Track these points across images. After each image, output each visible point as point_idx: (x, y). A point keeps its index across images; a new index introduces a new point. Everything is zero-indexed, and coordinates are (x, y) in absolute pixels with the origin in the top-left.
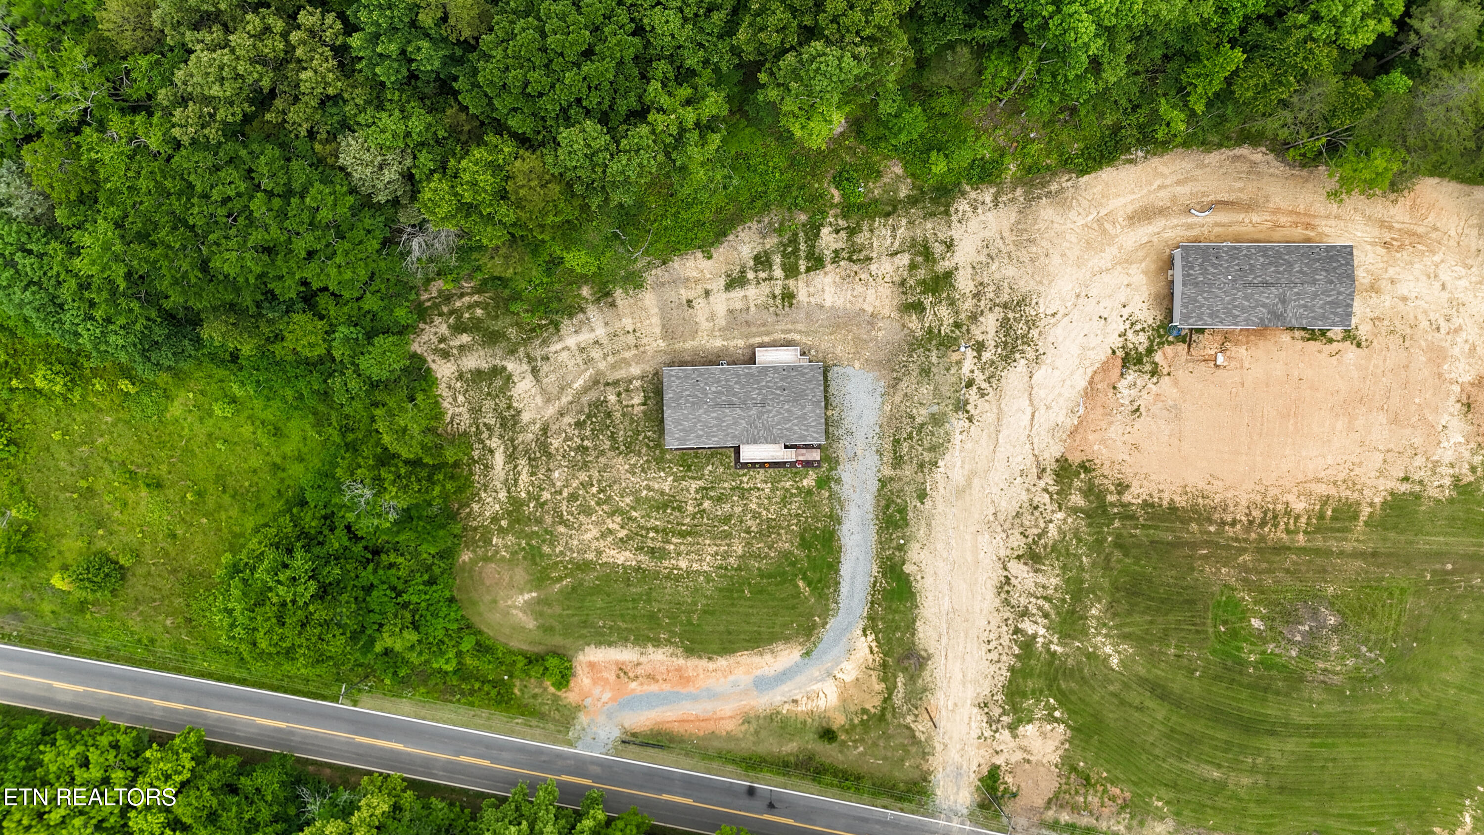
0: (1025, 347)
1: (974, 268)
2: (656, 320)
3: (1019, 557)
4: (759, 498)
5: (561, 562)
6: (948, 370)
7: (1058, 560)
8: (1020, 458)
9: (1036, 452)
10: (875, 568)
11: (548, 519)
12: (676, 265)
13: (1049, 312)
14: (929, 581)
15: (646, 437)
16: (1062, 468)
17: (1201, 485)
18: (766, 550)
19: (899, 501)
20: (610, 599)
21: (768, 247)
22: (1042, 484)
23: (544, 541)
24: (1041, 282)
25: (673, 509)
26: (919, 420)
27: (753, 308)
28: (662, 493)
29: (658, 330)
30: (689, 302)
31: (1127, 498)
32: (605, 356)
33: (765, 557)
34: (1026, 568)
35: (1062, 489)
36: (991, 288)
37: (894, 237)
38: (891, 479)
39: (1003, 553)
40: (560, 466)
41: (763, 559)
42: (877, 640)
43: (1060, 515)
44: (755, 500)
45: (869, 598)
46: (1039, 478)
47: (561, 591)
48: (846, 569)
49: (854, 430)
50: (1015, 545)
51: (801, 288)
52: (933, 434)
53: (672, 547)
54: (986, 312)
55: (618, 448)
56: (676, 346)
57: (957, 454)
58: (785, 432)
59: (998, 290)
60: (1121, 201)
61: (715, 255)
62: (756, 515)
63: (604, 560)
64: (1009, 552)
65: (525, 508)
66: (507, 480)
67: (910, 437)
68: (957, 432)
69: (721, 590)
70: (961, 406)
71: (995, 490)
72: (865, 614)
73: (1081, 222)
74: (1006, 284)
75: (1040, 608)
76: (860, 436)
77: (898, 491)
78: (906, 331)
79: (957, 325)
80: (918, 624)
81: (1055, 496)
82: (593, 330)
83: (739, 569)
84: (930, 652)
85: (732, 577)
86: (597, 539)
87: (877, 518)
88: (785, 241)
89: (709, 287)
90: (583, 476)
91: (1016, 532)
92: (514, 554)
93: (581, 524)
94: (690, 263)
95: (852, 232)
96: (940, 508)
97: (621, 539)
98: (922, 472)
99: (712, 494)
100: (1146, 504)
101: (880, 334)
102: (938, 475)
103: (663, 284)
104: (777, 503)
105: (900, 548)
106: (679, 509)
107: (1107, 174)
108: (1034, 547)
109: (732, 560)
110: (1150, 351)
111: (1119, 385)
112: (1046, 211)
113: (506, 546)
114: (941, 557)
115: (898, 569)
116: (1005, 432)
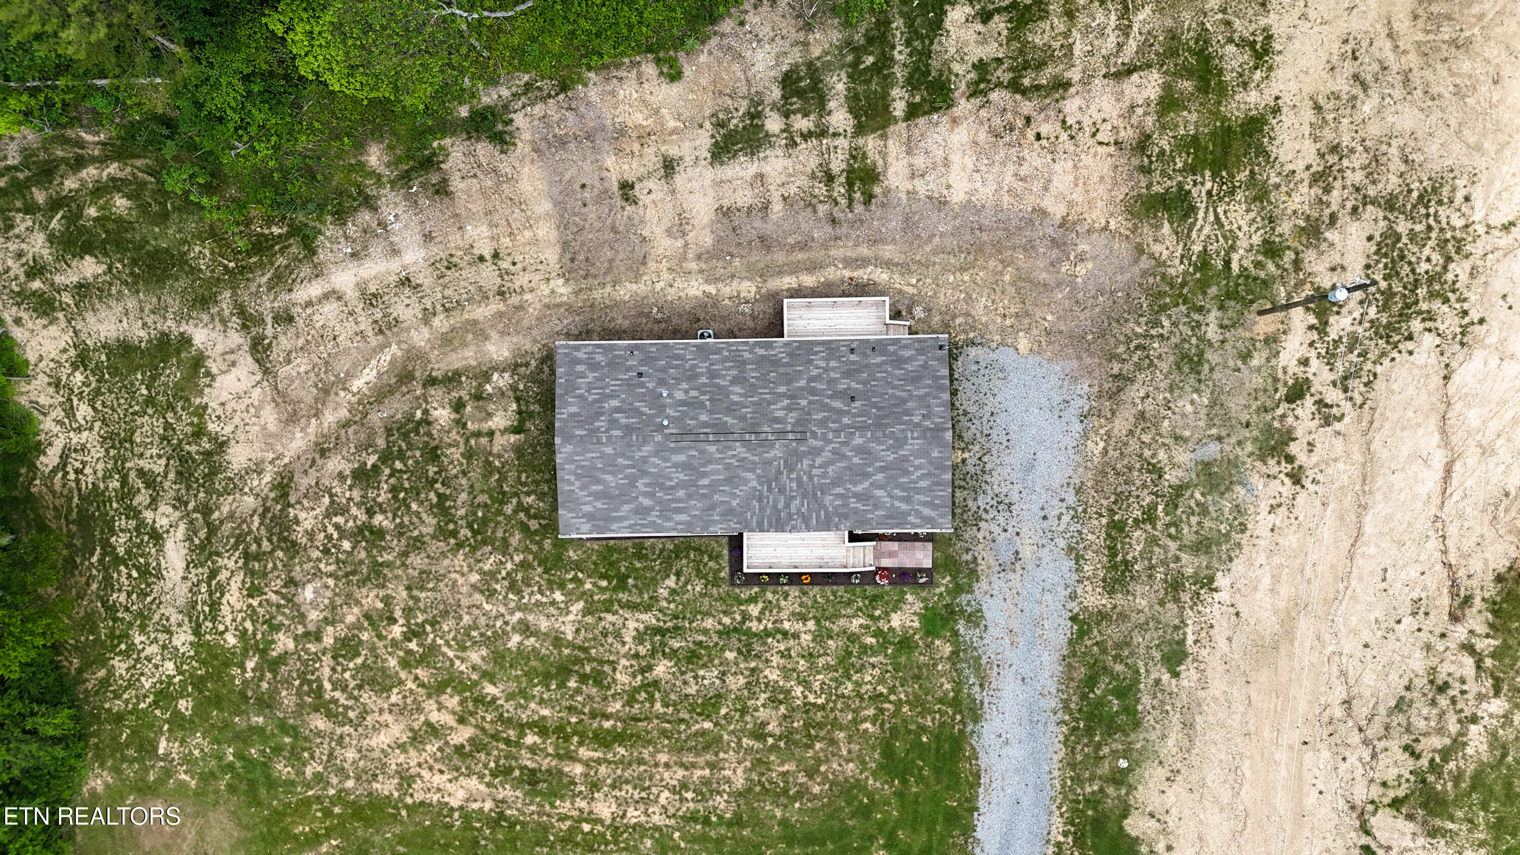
0: (1436, 305)
1: (1318, 108)
2: (546, 231)
3: (1396, 804)
4: (786, 655)
5: (318, 799)
6: (1246, 356)
7: (1485, 807)
8: (1413, 573)
9: (1452, 559)
10: (1058, 824)
11: (288, 699)
12: (593, 94)
13: (1497, 219)
15: (520, 507)
16: (1510, 595)
18: (802, 779)
19: (1119, 668)
21: (816, 52)
22: (1460, 633)
23: (278, 750)
24: (1478, 148)
25: (583, 679)
26: (1171, 477)
27: (777, 207)
28: (558, 641)
29: (551, 255)
30: (626, 187)
32: (428, 315)
33: (799, 795)
34: (1410, 827)
35: (1506, 647)
36: (1359, 159)
37: (1125, 30)
38: (1102, 616)
39: (1360, 793)
40: (318, 574)
41: (794, 799)
43: (1497, 706)
44: (776, 660)
46: (1455, 618)
49: (1014, 497)
50: (1391, 775)
51: (895, 157)
52: (1204, 510)
53: (578, 769)
54: (1344, 218)
55: (454, 534)
56: (597, 294)
57: (1262, 559)
58: (853, 503)
59: (1376, 161)
61: (688, 71)
62: (779, 696)
63: (419, 797)
64: (1375, 792)
65: (236, 671)
66: (194, 606)
67: (1150, 516)
68: (1264, 507)
70: (1274, 445)
71: (1351, 646)
74: (1394, 151)
77: (1118, 646)
78: (1145, 263)
79: (1271, 249)
81: (1488, 662)
82: (395, 252)
83: (737, 821)
85: (720, 841)
86: (402, 747)
87: (1066, 708)
88: (859, 38)
89: (673, 152)
90: (371, 599)
91: (1395, 745)
92: (207, 778)
93: (365, 712)
94: (628, 91)
95: (1023, 17)
96: (1217, 685)
97: (459, 749)
98: (1177, 600)
99: (676, 644)
101: (1081, 270)
102: (1215, 608)
103: (562, 142)
104: (828, 668)
105: (1119, 778)
106: (598, 678)
108: (1431, 778)
109: (719, 801)
113: (187, 759)
114: (1216, 800)
115: (1112, 827)
116: (1379, 509)
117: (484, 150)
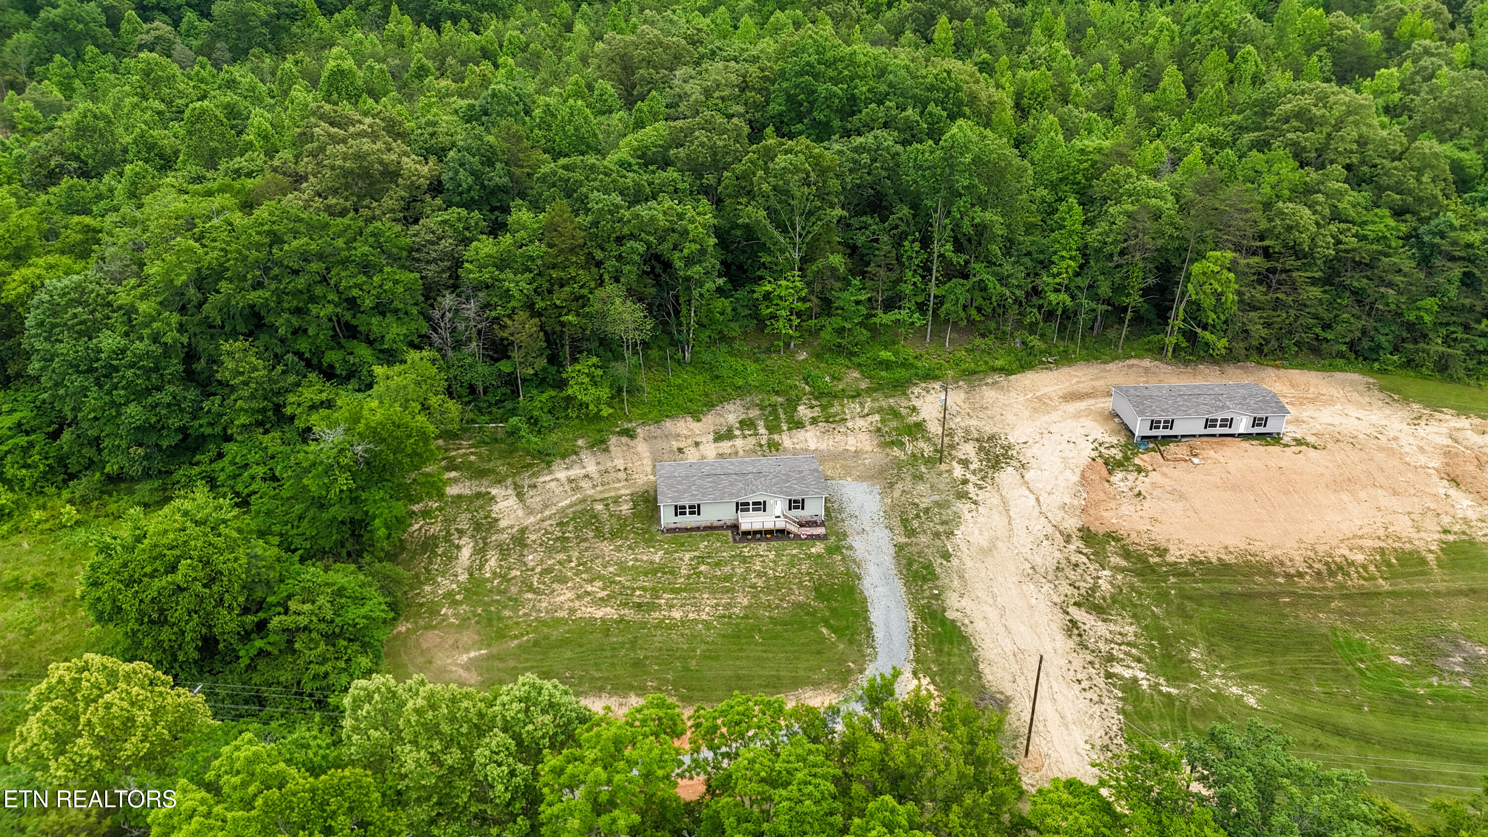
0: (1009, 460)
1: (939, 420)
2: (647, 462)
3: (1077, 605)
4: (763, 561)
5: (525, 621)
6: (940, 475)
7: (1125, 610)
8: (1040, 527)
9: (1055, 523)
10: (911, 616)
11: (515, 590)
12: (668, 424)
13: (1020, 442)
14: (980, 625)
15: (634, 528)
16: (1088, 536)
17: (1243, 546)
18: (777, 602)
19: (922, 560)
20: (583, 649)
21: (751, 416)
22: (1072, 546)
23: (506, 607)
24: (1004, 428)
25: (665, 573)
26: (923, 506)
27: (741, 453)
28: (652, 563)
29: (648, 469)
30: (680, 449)
31: (1171, 558)
32: (594, 486)
33: (777, 607)
34: (1090, 616)
35: (1096, 552)
36: (960, 431)
37: (863, 407)
38: (907, 545)
39: (1057, 600)
40: (536, 552)
41: (774, 609)
42: (933, 682)
43: (1107, 573)
44: (758, 564)
45: (912, 641)
46: (1067, 542)
47: (519, 646)
48: (876, 616)
50: (1068, 593)
51: (787, 440)
52: (941, 514)
53: (663, 601)
54: (962, 443)
55: (603, 536)
57: (972, 525)
58: (784, 490)
59: (967, 431)
60: (1050, 389)
61: (704, 420)
62: (761, 574)
63: (579, 616)
64: (1063, 599)
65: (489, 584)
66: (471, 566)
67: (918, 517)
68: (966, 512)
69: (724, 636)
70: (962, 496)
71: (1025, 550)
72: (912, 657)
73: (1022, 398)
74: (973, 429)
75: (1126, 653)
77: (919, 553)
78: (891, 457)
79: (938, 451)
80: (981, 666)
81: (1092, 558)
82: (584, 467)
83: (746, 617)
84: (1008, 694)
85: (737, 625)
86: (572, 601)
87: (901, 573)
88: (766, 412)
89: (698, 440)
90: (561, 556)
91: (1063, 583)
92: (465, 619)
94: (682, 424)
95: (823, 407)
96: (969, 564)
97: (601, 598)
98: (940, 539)
99: (709, 561)
100: (1194, 562)
101: (867, 461)
102: (958, 541)
103: (655, 438)
104: (784, 565)
105: (937, 597)
106: (672, 573)
107: (1032, 376)
108: (1090, 598)
109: (737, 610)
110: (1127, 459)
111: (1112, 480)
112: (989, 393)
113: (456, 614)
114: (986, 602)
115: (939, 616)
116: (1013, 510)
117: (624, 439)
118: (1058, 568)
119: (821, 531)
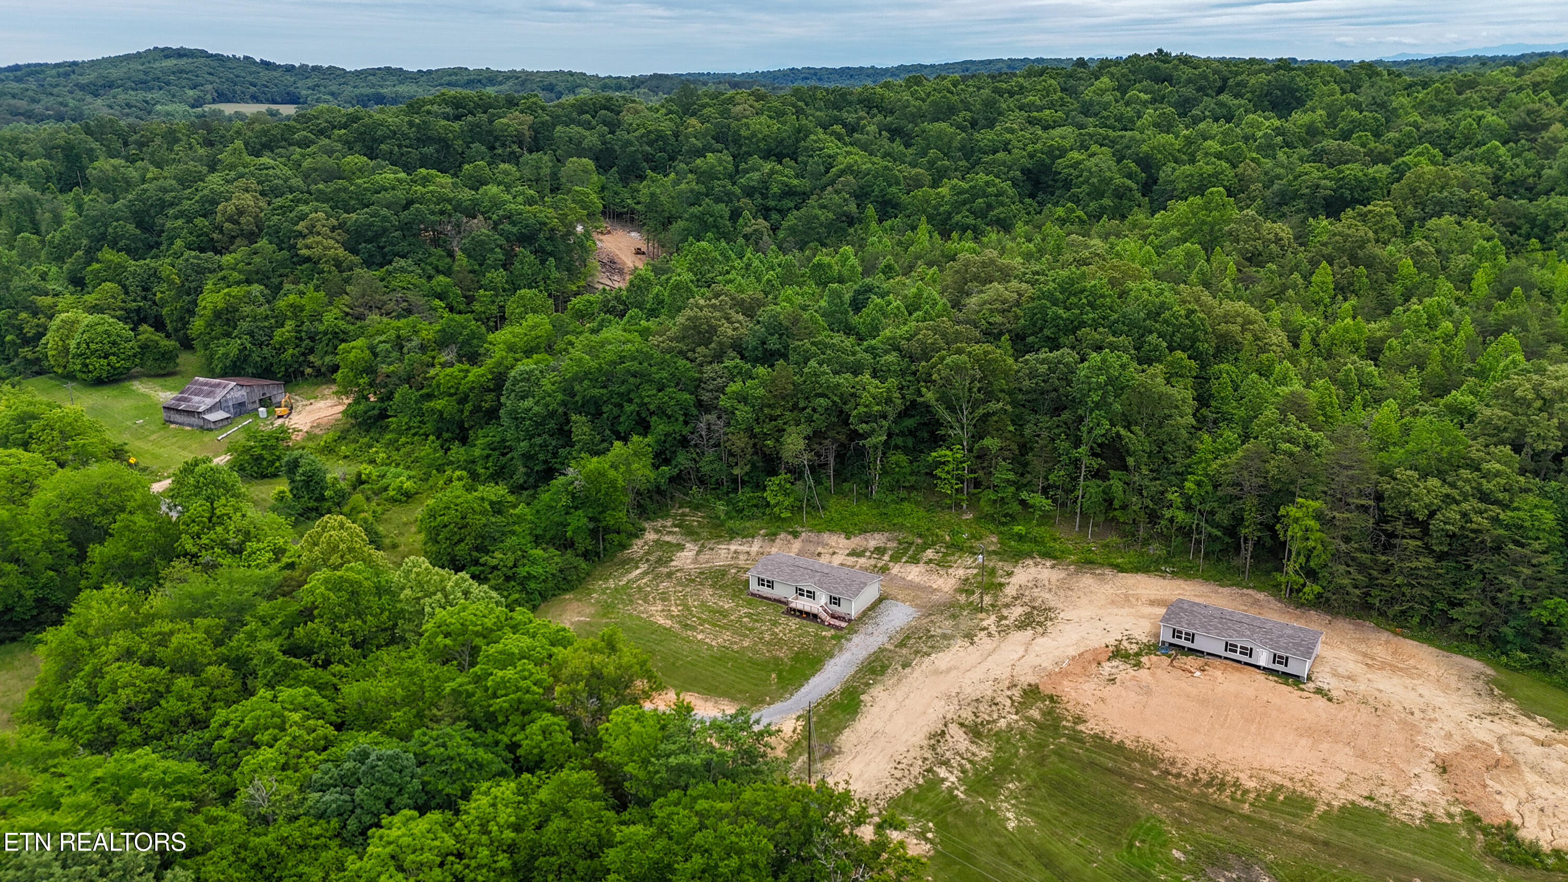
0: (1038, 627)
1: (1021, 587)
3: (961, 725)
4: (784, 628)
5: (623, 613)
6: (972, 620)
7: (996, 742)
8: (999, 672)
9: (1014, 674)
10: (837, 688)
11: (637, 596)
12: (825, 536)
13: (1066, 618)
14: (875, 709)
15: (737, 587)
16: (1031, 691)
17: (1155, 741)
18: (765, 651)
19: (886, 662)
21: (888, 546)
22: (1009, 693)
23: (623, 603)
24: (1067, 607)
25: (722, 615)
26: (932, 633)
27: (857, 567)
28: (721, 607)
30: (820, 553)
31: (1081, 727)
32: (747, 559)
33: (761, 654)
34: (964, 736)
35: (1024, 702)
36: (1028, 598)
37: (973, 562)
38: (889, 650)
39: (949, 716)
40: (671, 582)
41: (758, 654)
42: (804, 726)
43: (1015, 717)
44: (780, 628)
45: (819, 701)
46: (1008, 688)
47: (606, 623)
48: (815, 681)
49: (881, 624)
50: (964, 716)
51: (897, 568)
52: (938, 642)
53: (702, 628)
54: (1018, 606)
55: (714, 586)
57: (950, 655)
59: (1033, 600)
60: (1148, 592)
61: (852, 539)
62: (774, 634)
63: (651, 619)
64: (955, 717)
65: (629, 590)
67: (920, 638)
68: (958, 646)
69: (712, 656)
70: (970, 636)
71: (968, 681)
72: (808, 708)
73: (1111, 591)
74: (1040, 600)
75: (960, 765)
76: (882, 628)
77: (889, 657)
78: (954, 600)
79: (993, 606)
80: (846, 730)
81: (1016, 704)
82: (750, 547)
83: (737, 652)
84: (843, 750)
85: (727, 654)
86: (657, 611)
87: (862, 664)
88: (901, 547)
89: (837, 551)
90: (680, 588)
91: (969, 709)
92: (598, 602)
93: (655, 603)
94: (835, 538)
95: (945, 555)
96: (915, 675)
97: (672, 615)
98: (916, 655)
99: (754, 617)
100: (1096, 736)
101: (934, 597)
102: (927, 660)
103: (810, 541)
104: (795, 634)
105: (868, 685)
106: (725, 616)
107: (1141, 578)
108: (980, 727)
109: (736, 647)
110: (1137, 654)
111: (1103, 664)
112: (1087, 580)
113: (597, 599)
114: (897, 699)
115: (855, 695)
116: (995, 656)
117: (789, 537)
118: (977, 700)
119: (844, 624)
